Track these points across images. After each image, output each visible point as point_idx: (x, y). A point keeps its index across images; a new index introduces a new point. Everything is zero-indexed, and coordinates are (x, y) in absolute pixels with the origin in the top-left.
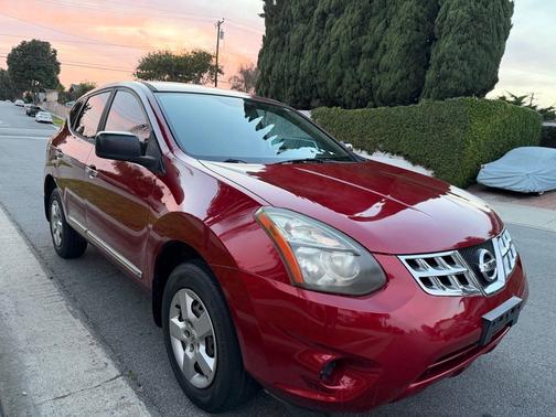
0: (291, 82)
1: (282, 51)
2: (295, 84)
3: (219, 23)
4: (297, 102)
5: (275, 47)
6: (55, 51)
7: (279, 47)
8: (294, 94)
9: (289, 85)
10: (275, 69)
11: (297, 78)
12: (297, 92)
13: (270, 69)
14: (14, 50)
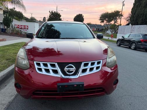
0: (142, 16)
1: (140, 7)
2: (143, 16)
3: (123, 2)
4: (143, 22)
5: (137, 6)
6: (83, 16)
7: (139, 6)
8: (142, 20)
9: (141, 17)
10: (136, 13)
11: (143, 15)
12: (143, 19)
13: (135, 13)
14: (75, 17)
